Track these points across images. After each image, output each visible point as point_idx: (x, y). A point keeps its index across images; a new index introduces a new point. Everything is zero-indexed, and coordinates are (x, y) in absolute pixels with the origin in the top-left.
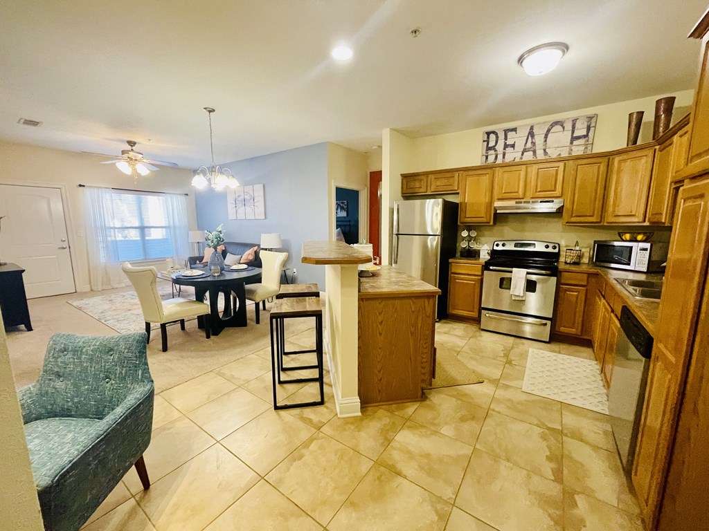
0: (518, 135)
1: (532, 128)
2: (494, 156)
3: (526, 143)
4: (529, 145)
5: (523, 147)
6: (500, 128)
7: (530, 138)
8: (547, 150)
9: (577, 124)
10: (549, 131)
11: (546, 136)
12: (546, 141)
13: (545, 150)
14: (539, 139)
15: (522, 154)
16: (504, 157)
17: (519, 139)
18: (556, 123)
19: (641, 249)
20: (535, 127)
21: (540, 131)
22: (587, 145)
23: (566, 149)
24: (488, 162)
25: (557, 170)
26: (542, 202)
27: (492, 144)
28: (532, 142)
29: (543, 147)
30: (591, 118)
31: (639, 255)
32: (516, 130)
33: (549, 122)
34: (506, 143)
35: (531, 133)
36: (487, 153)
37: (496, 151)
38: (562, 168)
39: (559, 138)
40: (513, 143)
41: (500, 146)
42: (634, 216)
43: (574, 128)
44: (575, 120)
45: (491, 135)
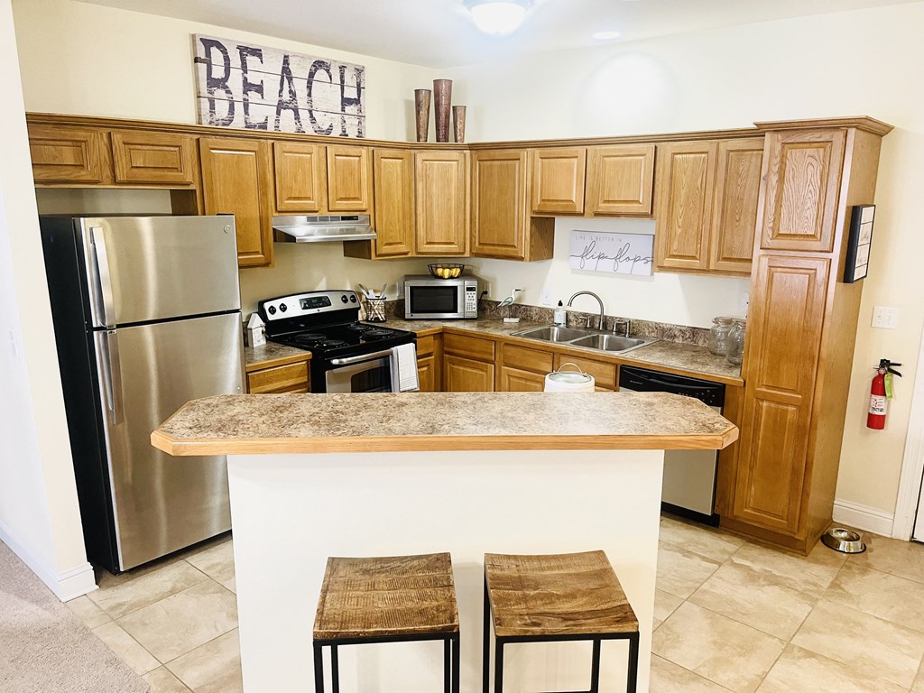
0: (264, 67)
1: (286, 61)
2: (227, 105)
3: (281, 91)
4: (286, 96)
5: (278, 99)
6: (233, 37)
7: (286, 81)
8: (314, 112)
9: (345, 74)
10: (312, 75)
11: (310, 87)
12: (309, 95)
13: (310, 112)
14: (300, 86)
15: (278, 113)
16: (246, 113)
17: (265, 72)
18: (319, 64)
19: (469, 289)
20: (291, 60)
21: (300, 71)
22: (360, 117)
23: (338, 117)
24: (217, 116)
25: (359, 161)
26: (343, 218)
27: (218, 73)
28: (291, 92)
29: (308, 107)
30: (359, 71)
31: (467, 297)
32: (260, 56)
33: (310, 58)
34: (246, 79)
35: (286, 71)
36: (211, 93)
37: (228, 92)
38: (364, 160)
39: (327, 94)
40: (259, 83)
41: (235, 82)
42: (452, 243)
43: (342, 82)
44: (342, 68)
45: (214, 50)
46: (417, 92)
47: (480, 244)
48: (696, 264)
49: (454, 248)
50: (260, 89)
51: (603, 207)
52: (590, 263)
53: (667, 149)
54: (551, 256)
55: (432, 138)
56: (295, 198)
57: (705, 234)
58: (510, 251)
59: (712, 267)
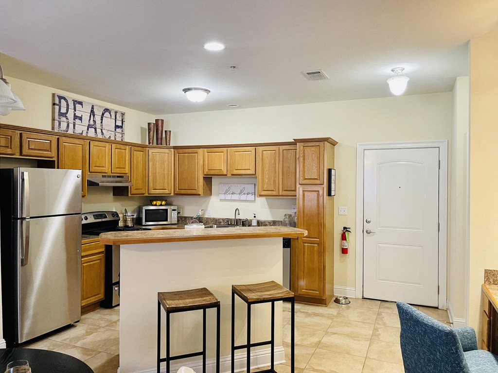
0: (83, 110)
1: (93, 108)
2: (66, 124)
3: (90, 120)
4: (92, 123)
5: (88, 123)
6: (71, 96)
7: (92, 116)
9: (117, 115)
10: (103, 114)
11: (102, 120)
12: (102, 123)
13: (102, 130)
14: (98, 119)
15: (88, 129)
16: (74, 128)
17: (84, 112)
18: (106, 110)
19: (173, 210)
20: (95, 107)
21: (98, 113)
22: (123, 134)
23: (113, 133)
24: (61, 129)
25: (125, 152)
26: (118, 177)
27: (63, 110)
28: (94, 121)
29: (100, 128)
30: (123, 114)
31: (172, 213)
32: (82, 105)
33: (103, 107)
34: (75, 114)
35: (92, 111)
36: (60, 119)
37: (67, 119)
38: (127, 151)
39: (109, 123)
40: (81, 116)
41: (70, 115)
42: (166, 189)
43: (116, 118)
44: (116, 112)
45: (63, 101)
46: (149, 124)
47: (179, 189)
48: (274, 193)
49: (166, 191)
50: (81, 118)
51: (235, 172)
52: (229, 197)
53: (260, 149)
54: (211, 194)
55: (155, 144)
56: (98, 166)
57: (277, 181)
58: (194, 192)
59: (280, 194)
